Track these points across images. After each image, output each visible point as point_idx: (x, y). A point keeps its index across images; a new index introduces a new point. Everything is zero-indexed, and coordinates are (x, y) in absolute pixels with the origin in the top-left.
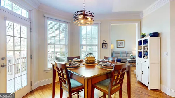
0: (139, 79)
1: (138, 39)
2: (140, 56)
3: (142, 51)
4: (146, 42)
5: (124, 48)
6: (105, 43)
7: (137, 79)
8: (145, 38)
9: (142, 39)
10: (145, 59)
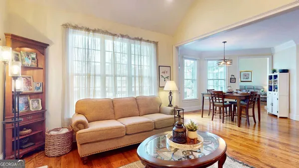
0: (269, 111)
1: (269, 73)
2: (270, 90)
3: (273, 85)
4: (276, 77)
5: (251, 81)
6: (233, 77)
7: (268, 112)
8: (275, 74)
9: (273, 75)
10: (275, 92)
